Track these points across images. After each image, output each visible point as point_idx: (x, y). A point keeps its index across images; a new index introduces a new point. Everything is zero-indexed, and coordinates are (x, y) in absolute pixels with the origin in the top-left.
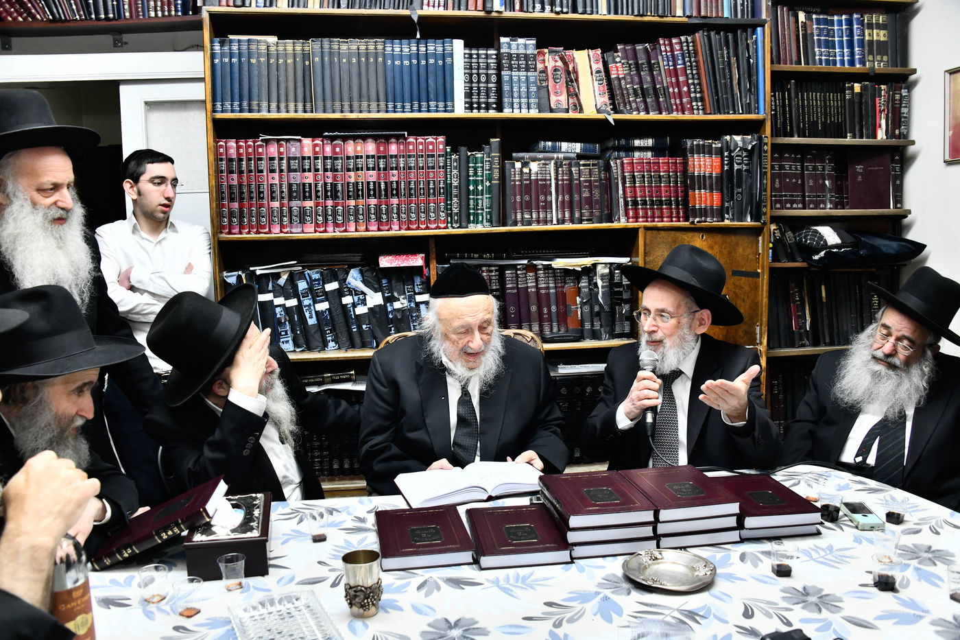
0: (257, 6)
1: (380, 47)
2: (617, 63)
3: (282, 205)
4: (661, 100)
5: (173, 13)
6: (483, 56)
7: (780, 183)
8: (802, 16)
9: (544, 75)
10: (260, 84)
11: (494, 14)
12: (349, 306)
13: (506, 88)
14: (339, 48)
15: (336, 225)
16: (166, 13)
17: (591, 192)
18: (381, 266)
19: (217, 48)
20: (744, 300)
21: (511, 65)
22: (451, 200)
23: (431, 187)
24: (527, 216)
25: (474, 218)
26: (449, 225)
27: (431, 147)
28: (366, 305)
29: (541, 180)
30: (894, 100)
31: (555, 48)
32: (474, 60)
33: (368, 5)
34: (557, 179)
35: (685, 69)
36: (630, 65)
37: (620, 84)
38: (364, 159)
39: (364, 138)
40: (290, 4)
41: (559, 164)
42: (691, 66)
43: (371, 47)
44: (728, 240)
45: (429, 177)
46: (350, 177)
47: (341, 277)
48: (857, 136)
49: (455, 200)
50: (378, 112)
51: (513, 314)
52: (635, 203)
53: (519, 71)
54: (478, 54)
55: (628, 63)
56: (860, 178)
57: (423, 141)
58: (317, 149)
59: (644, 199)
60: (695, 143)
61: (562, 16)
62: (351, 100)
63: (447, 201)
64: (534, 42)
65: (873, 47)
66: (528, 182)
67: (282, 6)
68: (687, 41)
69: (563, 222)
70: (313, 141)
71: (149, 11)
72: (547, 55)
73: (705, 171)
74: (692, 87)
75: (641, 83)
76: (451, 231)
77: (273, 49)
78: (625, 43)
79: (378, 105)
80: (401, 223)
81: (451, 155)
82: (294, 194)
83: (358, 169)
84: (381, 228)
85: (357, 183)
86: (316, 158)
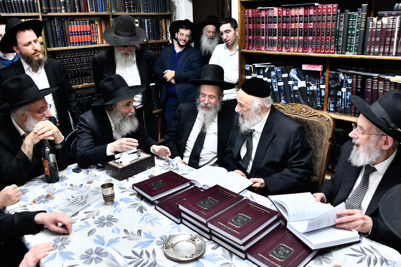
3: (266, 38)
12: (291, 85)
15: (286, 49)
22: (338, 39)
23: (327, 31)
24: (377, 50)
25: (349, 48)
26: (336, 52)
27: (329, 10)
28: (297, 86)
29: (389, 28)
34: (400, 28)
38: (298, 17)
39: (299, 7)
45: (327, 26)
46: (292, 26)
47: (288, 72)
49: (341, 39)
57: (326, 7)
58: (280, 13)
63: (335, 39)
66: (380, 30)
69: (400, 54)
70: (278, 9)
76: (336, 55)
80: (313, 49)
81: (340, 14)
82: (270, 34)
83: (296, 22)
84: (304, 51)
85: (295, 28)
86: (279, 17)
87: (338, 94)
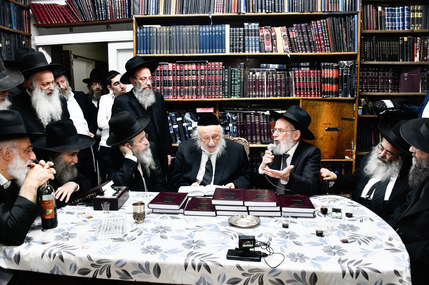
0: (152, 15)
1: (198, 28)
2: (293, 32)
3: (161, 88)
4: (312, 46)
5: (125, 17)
6: (238, 31)
7: (367, 81)
8: (380, 9)
9: (263, 37)
10: (153, 43)
11: (241, 14)
12: (185, 127)
13: (246, 43)
14: (182, 29)
15: (181, 96)
16: (123, 17)
17: (281, 84)
18: (197, 112)
19: (138, 30)
20: (346, 131)
21: (249, 34)
22: (225, 87)
23: (216, 82)
24: (254, 94)
25: (233, 94)
26: (224, 97)
27: (217, 67)
28: (192, 126)
29: (261, 79)
30: (424, 44)
31: (267, 27)
32: (234, 32)
33: (193, 12)
34: (267, 79)
35: (323, 33)
36: (299, 32)
37: (294, 41)
38: (191, 71)
39: (192, 63)
40: (164, 13)
41: (268, 73)
42: (325, 32)
43: (194, 29)
44: (340, 105)
45: (216, 78)
46: (186, 78)
47: (183, 115)
48: (405, 60)
49: (226, 87)
50: (197, 53)
51: (249, 132)
52: (300, 89)
53: (252, 36)
54: (236, 30)
55: (298, 32)
56: (406, 79)
57: (214, 64)
58: (174, 67)
59: (303, 87)
60: (325, 64)
61: (269, 14)
62: (187, 49)
63: (223, 87)
64: (258, 24)
65: (415, 21)
66: (255, 80)
67: (161, 14)
68: (323, 22)
69: (269, 96)
70: (172, 64)
71: (117, 17)
72: (264, 29)
73: (330, 76)
74: (325, 41)
75: (304, 40)
76: (224, 99)
77: (158, 30)
78: (297, 23)
79: (197, 51)
80: (205, 96)
81: (225, 70)
82: (165, 84)
83: (189, 75)
84: (197, 97)
85: (188, 80)
86: (174, 71)
87: (227, 129)
